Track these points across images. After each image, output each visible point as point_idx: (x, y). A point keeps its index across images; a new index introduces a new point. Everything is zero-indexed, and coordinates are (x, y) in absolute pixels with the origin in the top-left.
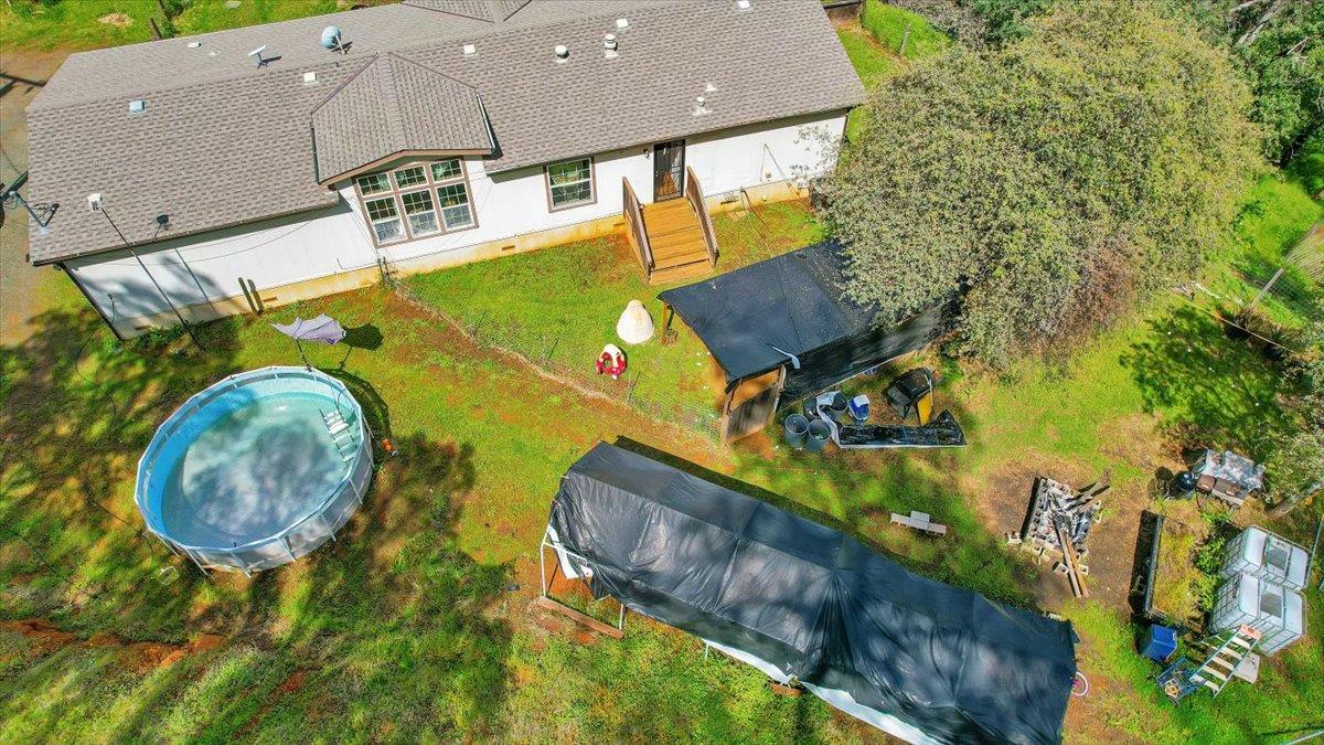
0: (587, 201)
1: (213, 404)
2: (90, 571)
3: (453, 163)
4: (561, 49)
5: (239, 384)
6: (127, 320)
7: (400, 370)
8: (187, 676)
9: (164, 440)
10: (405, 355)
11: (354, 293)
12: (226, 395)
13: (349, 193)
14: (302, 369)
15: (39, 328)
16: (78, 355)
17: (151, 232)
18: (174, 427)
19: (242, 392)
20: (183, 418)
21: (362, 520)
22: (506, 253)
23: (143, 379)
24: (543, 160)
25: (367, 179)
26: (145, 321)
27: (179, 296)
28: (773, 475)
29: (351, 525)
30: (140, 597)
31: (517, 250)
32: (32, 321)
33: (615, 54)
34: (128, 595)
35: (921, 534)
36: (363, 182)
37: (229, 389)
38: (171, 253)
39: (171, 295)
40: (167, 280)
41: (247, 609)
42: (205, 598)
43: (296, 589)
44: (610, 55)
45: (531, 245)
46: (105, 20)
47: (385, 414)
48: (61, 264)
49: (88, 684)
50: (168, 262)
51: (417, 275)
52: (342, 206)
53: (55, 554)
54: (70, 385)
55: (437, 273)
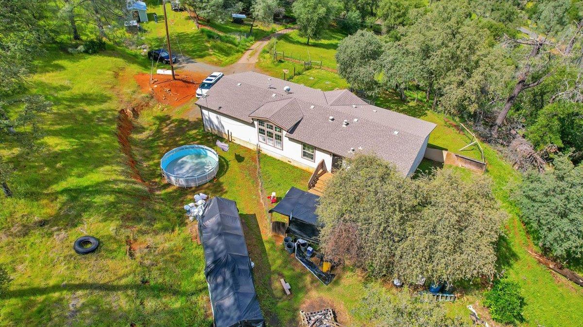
0: (312, 160)
1: (198, 150)
2: (151, 163)
3: (281, 129)
4: (331, 117)
5: (205, 149)
6: (207, 126)
7: (237, 170)
8: (134, 183)
9: (183, 149)
10: (241, 168)
11: (250, 150)
12: (202, 150)
13: (256, 123)
14: (216, 153)
15: (197, 120)
16: (195, 129)
17: (216, 109)
18: (187, 148)
19: (205, 151)
20: (189, 148)
21: (193, 189)
22: (288, 163)
23: (198, 139)
24: (303, 141)
25: (261, 122)
26: (210, 129)
27: (217, 127)
28: (272, 248)
29: (191, 188)
30: (151, 172)
31: (292, 164)
32: (197, 118)
33: (345, 126)
34: (150, 170)
35: (284, 291)
36: (259, 122)
37: (203, 149)
38: (219, 116)
39: (216, 126)
40: (216, 122)
41: (159, 186)
42: (157, 180)
43: (170, 190)
44: (344, 126)
45: (296, 165)
46: (284, 70)
47: (223, 175)
48: (200, 107)
49: (123, 171)
50: (217, 118)
51: (266, 155)
52: (252, 125)
53: (152, 156)
54: (188, 133)
55: (270, 157)
